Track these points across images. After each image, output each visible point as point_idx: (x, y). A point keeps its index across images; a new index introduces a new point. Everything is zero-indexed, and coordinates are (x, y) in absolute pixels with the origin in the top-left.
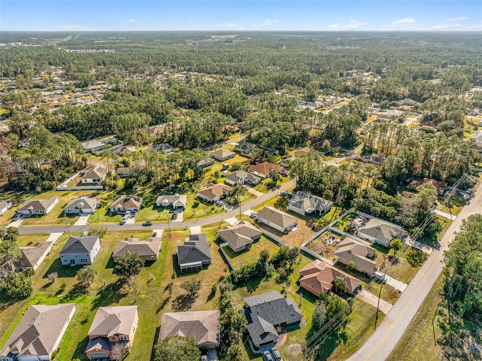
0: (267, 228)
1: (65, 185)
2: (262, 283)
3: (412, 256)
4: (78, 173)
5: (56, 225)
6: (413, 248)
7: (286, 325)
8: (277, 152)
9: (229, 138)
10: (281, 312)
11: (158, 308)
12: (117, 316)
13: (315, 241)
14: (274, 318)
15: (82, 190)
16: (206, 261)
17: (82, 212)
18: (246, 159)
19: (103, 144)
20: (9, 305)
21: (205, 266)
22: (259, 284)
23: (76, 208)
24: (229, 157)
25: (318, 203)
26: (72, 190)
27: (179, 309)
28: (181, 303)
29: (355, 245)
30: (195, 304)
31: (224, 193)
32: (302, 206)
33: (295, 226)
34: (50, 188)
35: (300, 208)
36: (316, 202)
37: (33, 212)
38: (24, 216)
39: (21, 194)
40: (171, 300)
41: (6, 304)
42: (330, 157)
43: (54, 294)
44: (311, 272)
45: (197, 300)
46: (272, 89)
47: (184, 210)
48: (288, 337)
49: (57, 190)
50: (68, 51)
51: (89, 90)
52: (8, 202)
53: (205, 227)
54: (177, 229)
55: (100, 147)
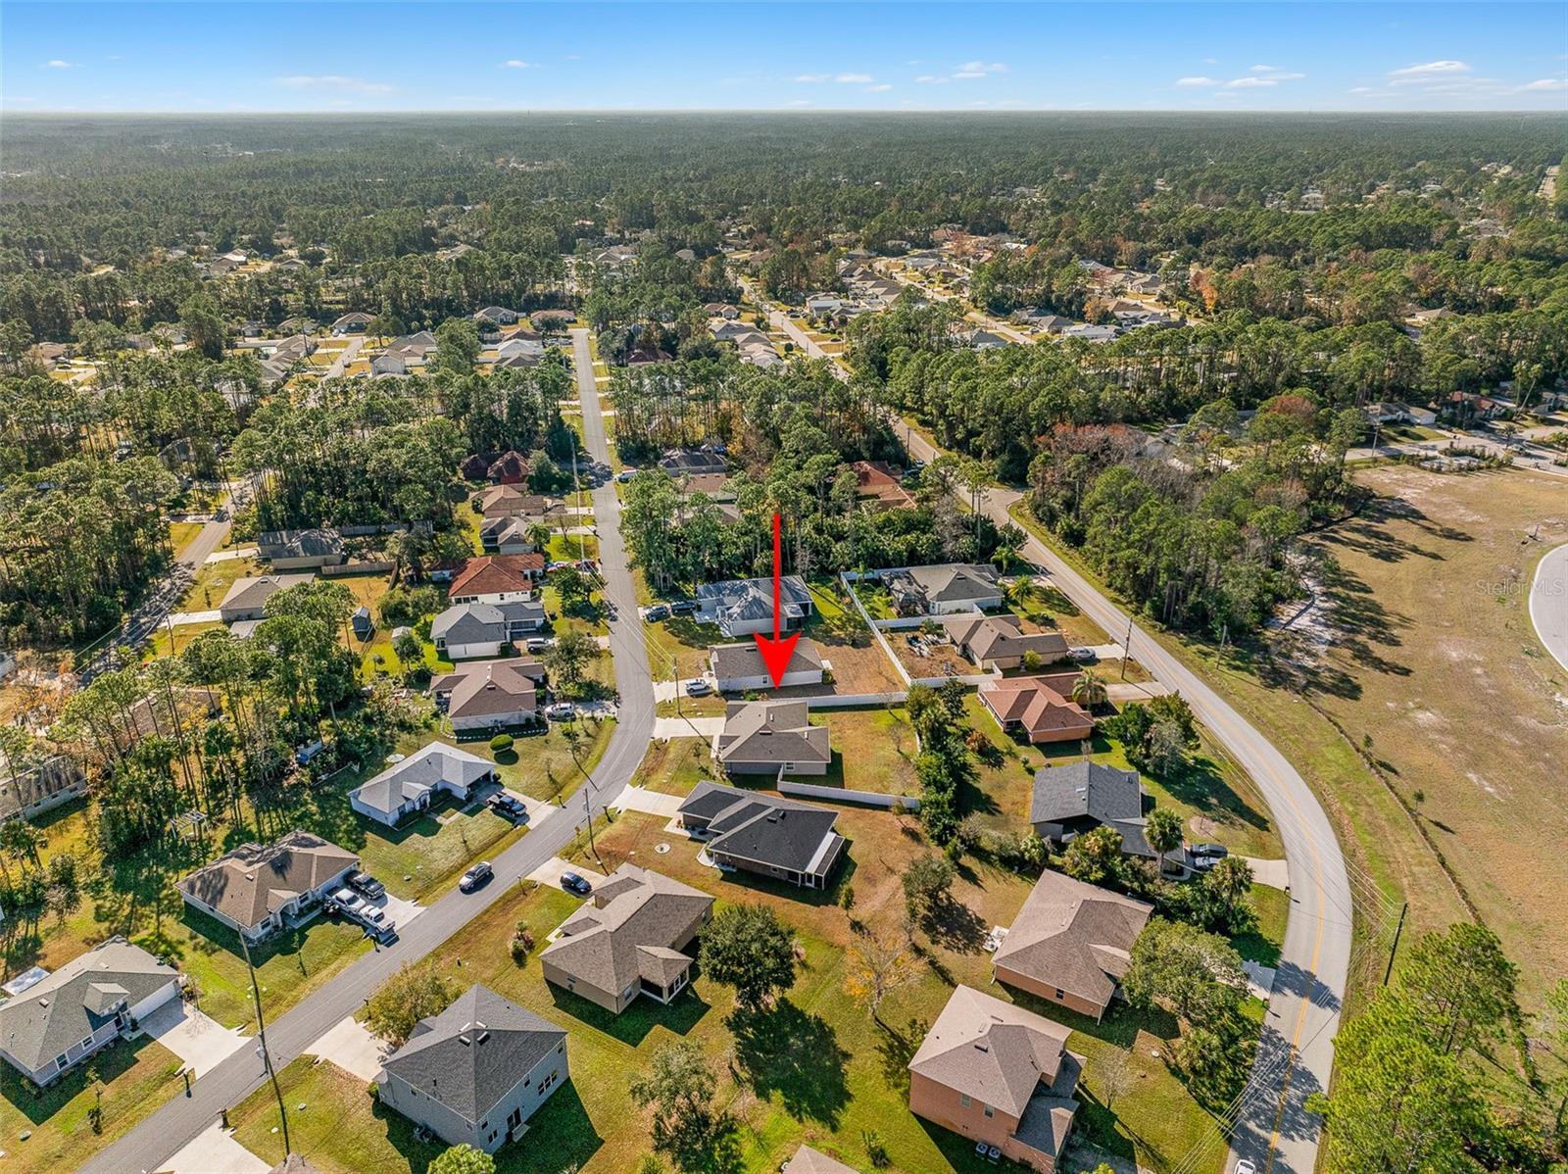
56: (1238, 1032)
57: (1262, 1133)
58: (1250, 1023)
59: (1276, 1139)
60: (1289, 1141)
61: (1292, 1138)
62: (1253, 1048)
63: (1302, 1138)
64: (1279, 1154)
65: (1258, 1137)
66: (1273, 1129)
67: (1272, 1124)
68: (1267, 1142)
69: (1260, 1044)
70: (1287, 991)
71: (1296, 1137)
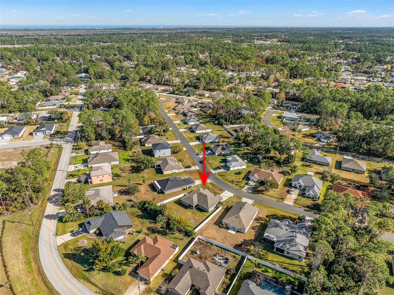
0: (225, 214)
1: (228, 127)
5: (188, 139)
10: (108, 228)
12: (101, 168)
13: (216, 248)
15: (229, 132)
16: (162, 190)
17: (202, 140)
18: (366, 181)
23: (202, 136)
24: (353, 170)
28: (125, 191)
30: (125, 196)
31: (265, 179)
32: (270, 228)
33: (237, 232)
35: (268, 228)
38: (190, 129)
39: (212, 122)
40: (127, 187)
43: (130, 155)
44: (155, 241)
45: (127, 196)
47: (228, 170)
49: (222, 127)
52: (198, 121)
53: (211, 184)
55: (293, 118)
58: (63, 206)
61: (54, 195)
62: (62, 202)
65: (59, 192)
69: (60, 204)
70: (55, 214)
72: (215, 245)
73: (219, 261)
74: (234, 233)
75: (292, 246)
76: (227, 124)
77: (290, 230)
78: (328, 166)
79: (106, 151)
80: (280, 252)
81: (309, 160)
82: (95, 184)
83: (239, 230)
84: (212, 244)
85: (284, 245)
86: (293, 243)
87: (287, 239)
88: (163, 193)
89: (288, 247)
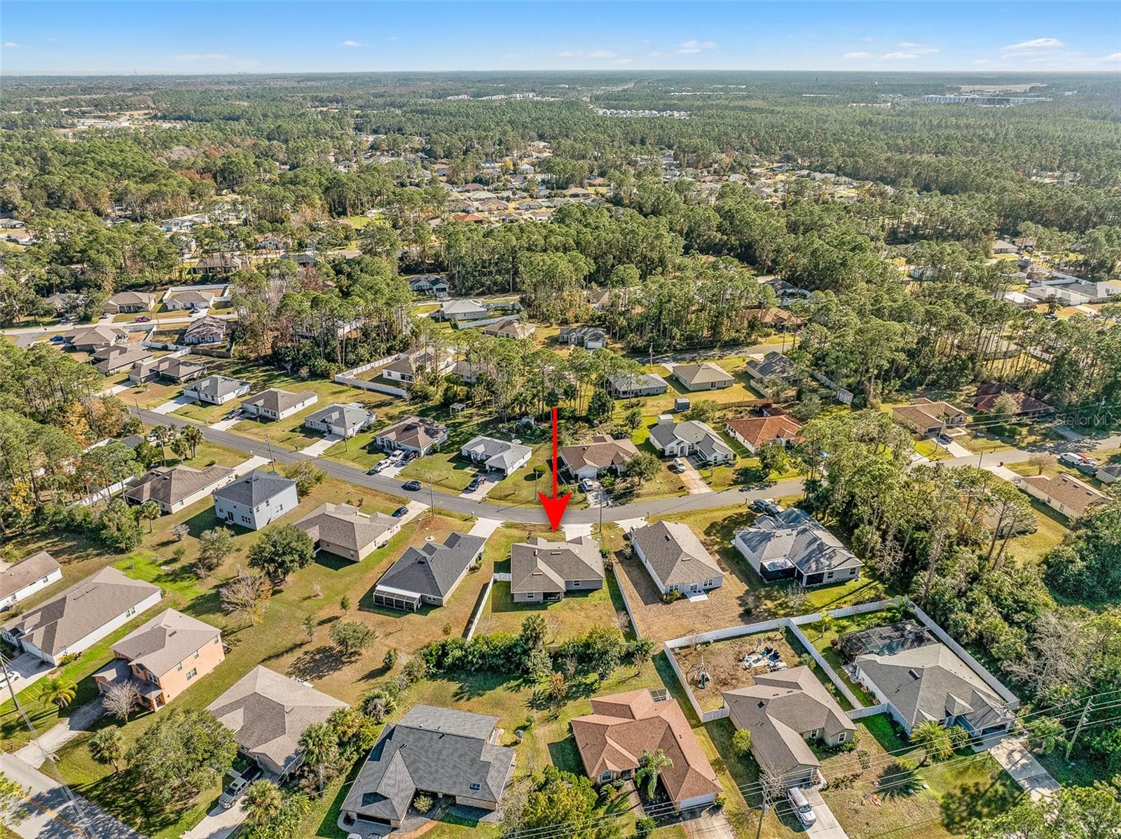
0: (636, 573)
1: (350, 375)
2: (500, 691)
3: (972, 797)
4: (393, 357)
5: (277, 444)
6: (1004, 775)
7: (454, 804)
8: (847, 398)
9: (760, 339)
10: (455, 767)
11: (271, 653)
12: (168, 633)
13: (720, 645)
14: (430, 773)
15: (369, 390)
16: (432, 596)
17: (330, 432)
18: (751, 397)
19: (483, 309)
20: (97, 555)
21: (427, 606)
22: (493, 689)
23: (324, 421)
24: (713, 384)
25: (813, 551)
26: (354, 387)
27: (300, 671)
28: (315, 661)
29: (796, 691)
30: (338, 673)
31: (613, 463)
32: (760, 549)
33: (707, 591)
34: (324, 375)
35: (754, 549)
36: (807, 548)
37: (261, 412)
38: (247, 415)
39: (280, 375)
40: (306, 648)
41: (95, 552)
42: (999, 442)
43: (161, 560)
44: (614, 711)
45: (346, 669)
46: (986, 232)
47: (505, 477)
48: (431, 831)
49: (334, 382)
50: (601, 112)
51: (565, 196)
52: (242, 384)
53: (508, 526)
54: (454, 513)
55: (474, 313)
56: (152, 820)
57: (61, 808)
58: (157, 831)
59: (51, 815)
60: (45, 823)
61: (46, 826)
62: (131, 825)
63: (41, 833)
64: (40, 813)
65: (60, 803)
66: (59, 815)
67: (64, 816)
68: (53, 808)
69: (132, 831)
71: (45, 829)
72: (715, 641)
73: (759, 664)
74: (704, 597)
75: (831, 558)
76: (340, 371)
77: (795, 533)
78: (665, 392)
79: (40, 585)
80: (816, 581)
81: (625, 393)
82: (172, 698)
83: (708, 587)
84: (707, 643)
85: (817, 563)
86: (827, 552)
87: (810, 549)
88: (437, 605)
89: (827, 563)
